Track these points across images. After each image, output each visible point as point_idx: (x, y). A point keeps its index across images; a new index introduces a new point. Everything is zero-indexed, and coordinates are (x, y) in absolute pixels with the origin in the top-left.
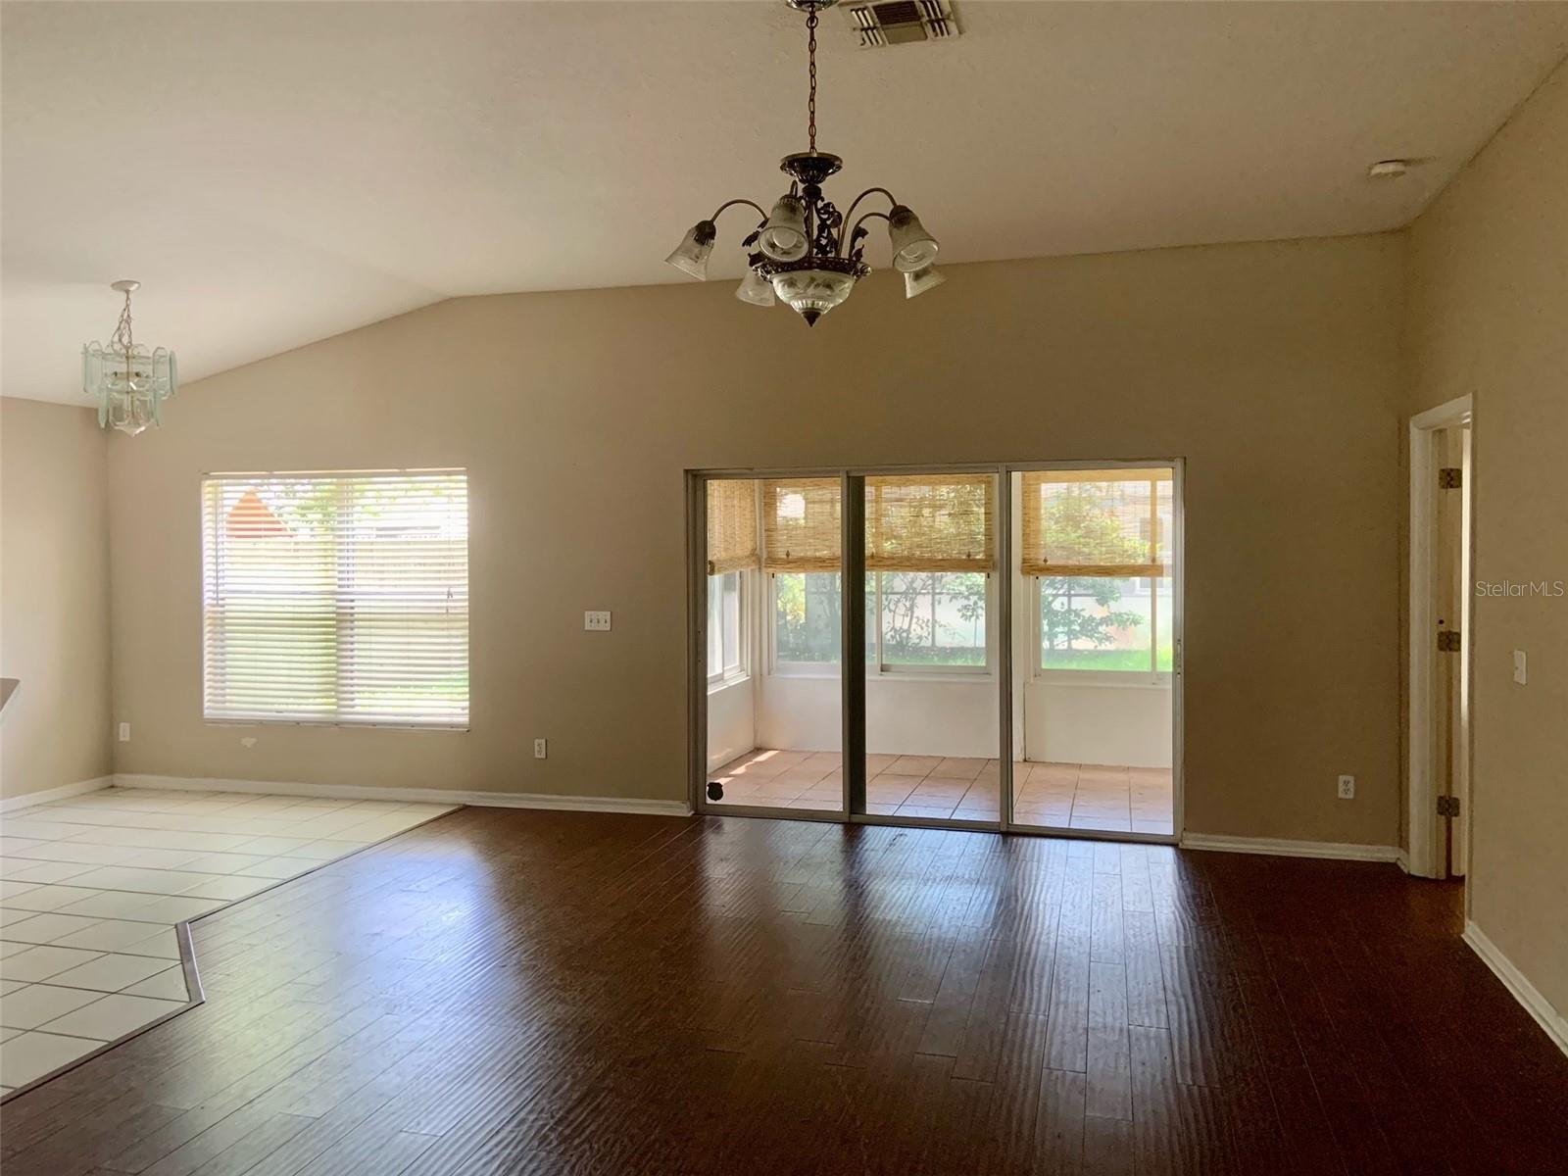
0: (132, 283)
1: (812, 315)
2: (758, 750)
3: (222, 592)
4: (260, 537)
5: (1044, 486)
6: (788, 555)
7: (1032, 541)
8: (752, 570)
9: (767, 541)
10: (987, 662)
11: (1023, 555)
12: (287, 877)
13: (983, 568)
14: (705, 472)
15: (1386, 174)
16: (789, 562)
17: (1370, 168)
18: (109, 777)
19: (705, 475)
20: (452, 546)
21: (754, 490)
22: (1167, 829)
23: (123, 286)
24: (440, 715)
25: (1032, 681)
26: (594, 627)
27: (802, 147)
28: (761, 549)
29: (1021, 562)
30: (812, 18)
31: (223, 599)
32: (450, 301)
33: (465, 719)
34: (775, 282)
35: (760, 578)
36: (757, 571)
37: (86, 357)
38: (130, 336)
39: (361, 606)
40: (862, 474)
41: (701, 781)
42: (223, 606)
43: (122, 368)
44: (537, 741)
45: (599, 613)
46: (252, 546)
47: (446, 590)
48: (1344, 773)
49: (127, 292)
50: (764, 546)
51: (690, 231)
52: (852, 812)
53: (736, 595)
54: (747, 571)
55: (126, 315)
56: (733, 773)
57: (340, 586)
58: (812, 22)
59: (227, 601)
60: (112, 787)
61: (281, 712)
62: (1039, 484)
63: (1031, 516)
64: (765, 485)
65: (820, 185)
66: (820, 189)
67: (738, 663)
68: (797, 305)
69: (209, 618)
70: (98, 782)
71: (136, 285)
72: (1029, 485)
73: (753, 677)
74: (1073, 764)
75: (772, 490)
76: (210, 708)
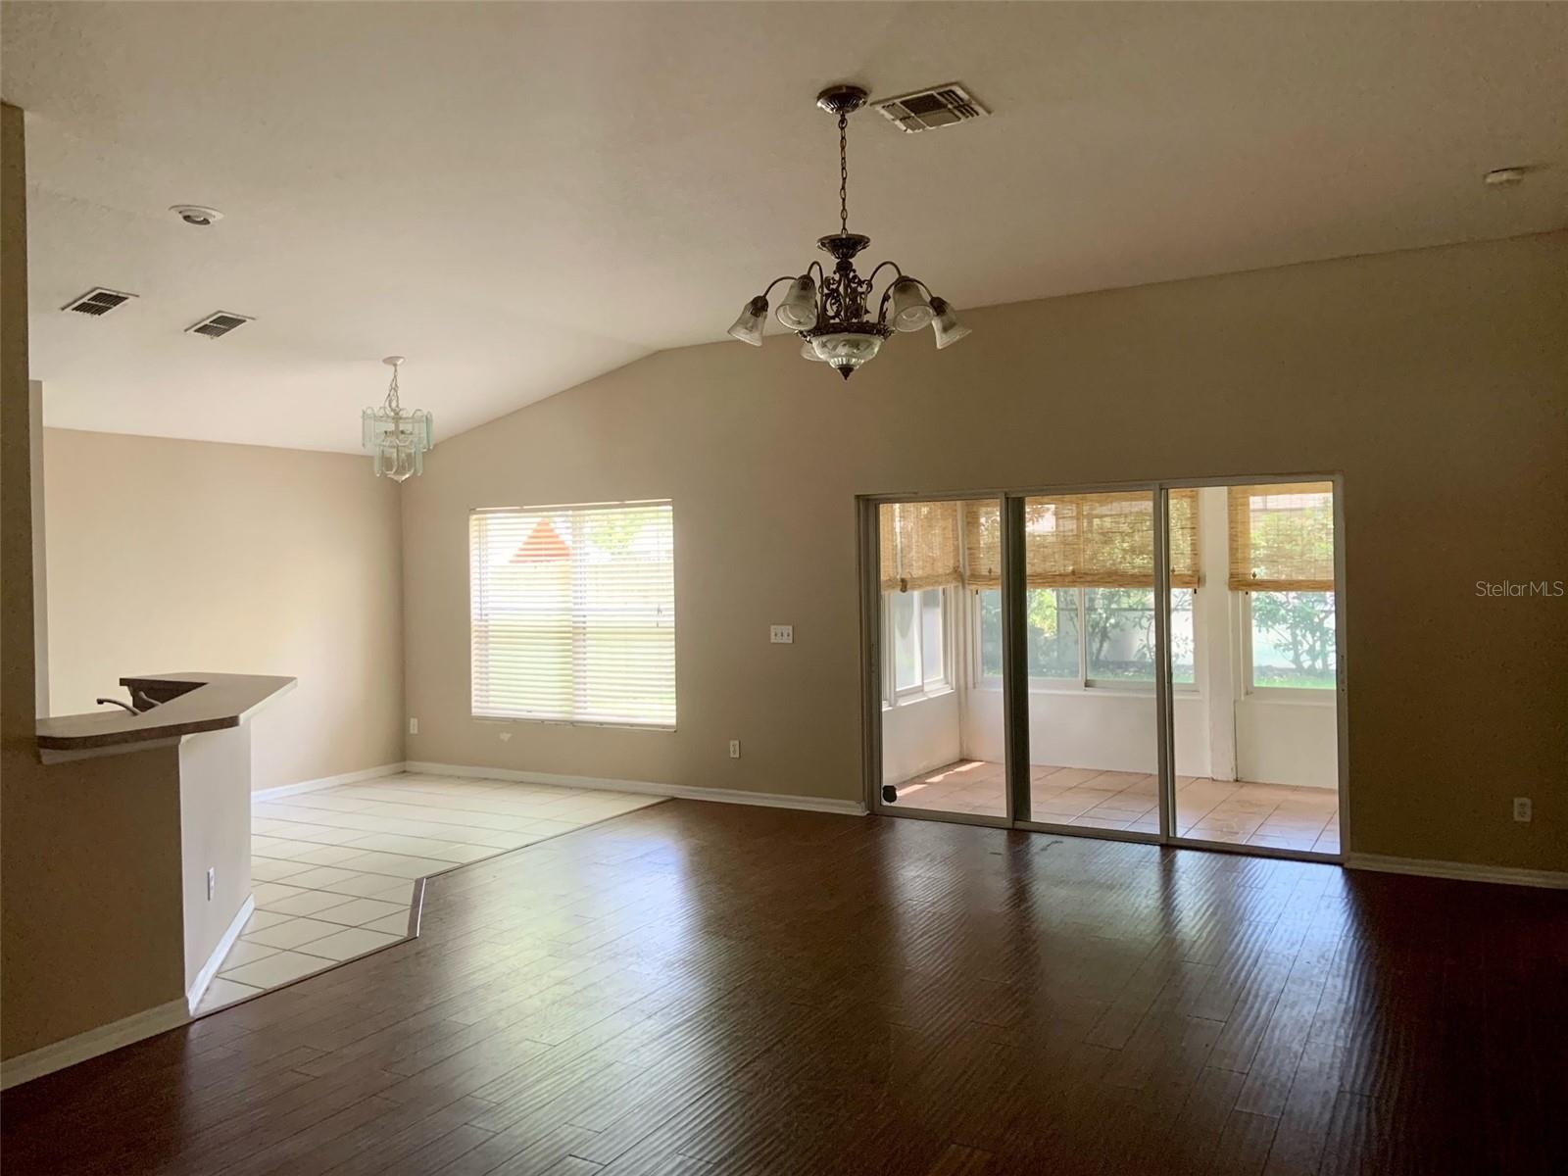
0: (398, 358)
1: (846, 370)
2: (963, 761)
3: (486, 609)
4: (542, 561)
5: (1252, 499)
6: (990, 571)
7: (1240, 555)
8: (956, 587)
9: (970, 562)
10: (1196, 679)
11: (1231, 569)
12: (510, 848)
13: (1187, 583)
14: (877, 497)
15: (1501, 183)
16: (991, 580)
17: (1485, 177)
18: (402, 763)
19: (876, 499)
20: (661, 568)
21: (956, 511)
22: (1335, 849)
23: (391, 361)
24: (655, 717)
25: (1243, 698)
26: (779, 640)
27: (835, 230)
28: (964, 567)
29: (1228, 576)
30: (843, 120)
31: (486, 615)
32: (660, 351)
33: (673, 721)
34: (814, 344)
35: (964, 594)
36: (961, 588)
37: (364, 420)
38: (397, 401)
39: (591, 621)
40: (1020, 495)
41: (876, 786)
42: (486, 621)
43: (391, 427)
44: (732, 743)
45: (783, 627)
46: (533, 570)
47: (656, 606)
48: (1520, 796)
49: (395, 365)
50: (967, 563)
51: (746, 307)
52: (1015, 819)
53: (939, 611)
54: (951, 587)
55: (394, 386)
56: (929, 781)
57: (575, 604)
58: (843, 123)
59: (491, 617)
60: (404, 772)
61: (530, 712)
62: (1248, 497)
63: (1239, 530)
64: (967, 505)
65: (850, 260)
66: (851, 264)
67: (942, 676)
68: (834, 362)
69: (476, 631)
70: (393, 767)
71: (402, 360)
72: (1236, 498)
73: (958, 689)
74: (1287, 786)
75: (975, 510)
76: (477, 709)
